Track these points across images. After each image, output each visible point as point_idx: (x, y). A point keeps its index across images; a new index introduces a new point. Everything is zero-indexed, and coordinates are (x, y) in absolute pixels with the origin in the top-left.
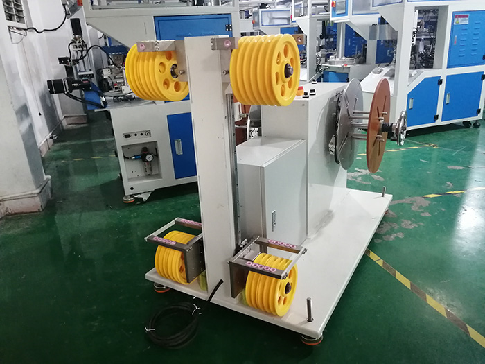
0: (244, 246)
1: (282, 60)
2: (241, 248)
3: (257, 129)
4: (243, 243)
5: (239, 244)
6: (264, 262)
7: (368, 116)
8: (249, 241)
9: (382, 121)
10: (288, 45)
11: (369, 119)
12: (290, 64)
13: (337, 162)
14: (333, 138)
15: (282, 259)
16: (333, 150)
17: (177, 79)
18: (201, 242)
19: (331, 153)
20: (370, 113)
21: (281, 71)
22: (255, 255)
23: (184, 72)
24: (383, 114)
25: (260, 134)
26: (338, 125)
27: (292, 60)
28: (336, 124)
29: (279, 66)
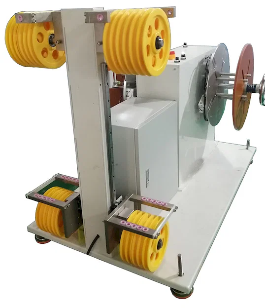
0: (119, 204)
1: (153, 33)
2: (116, 206)
3: (132, 90)
4: (118, 201)
5: (114, 202)
6: (137, 221)
7: (234, 77)
8: (124, 198)
9: (246, 83)
10: (159, 18)
11: (235, 80)
12: (161, 36)
13: (206, 119)
14: (202, 98)
15: (155, 217)
16: (203, 109)
17: (55, 48)
18: (78, 199)
19: (201, 112)
20: (236, 75)
21: (152, 43)
22: (129, 213)
23: (61, 42)
24: (247, 76)
25: (135, 94)
26: (207, 86)
27: (162, 32)
28: (205, 86)
29: (150, 38)
